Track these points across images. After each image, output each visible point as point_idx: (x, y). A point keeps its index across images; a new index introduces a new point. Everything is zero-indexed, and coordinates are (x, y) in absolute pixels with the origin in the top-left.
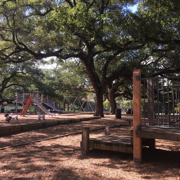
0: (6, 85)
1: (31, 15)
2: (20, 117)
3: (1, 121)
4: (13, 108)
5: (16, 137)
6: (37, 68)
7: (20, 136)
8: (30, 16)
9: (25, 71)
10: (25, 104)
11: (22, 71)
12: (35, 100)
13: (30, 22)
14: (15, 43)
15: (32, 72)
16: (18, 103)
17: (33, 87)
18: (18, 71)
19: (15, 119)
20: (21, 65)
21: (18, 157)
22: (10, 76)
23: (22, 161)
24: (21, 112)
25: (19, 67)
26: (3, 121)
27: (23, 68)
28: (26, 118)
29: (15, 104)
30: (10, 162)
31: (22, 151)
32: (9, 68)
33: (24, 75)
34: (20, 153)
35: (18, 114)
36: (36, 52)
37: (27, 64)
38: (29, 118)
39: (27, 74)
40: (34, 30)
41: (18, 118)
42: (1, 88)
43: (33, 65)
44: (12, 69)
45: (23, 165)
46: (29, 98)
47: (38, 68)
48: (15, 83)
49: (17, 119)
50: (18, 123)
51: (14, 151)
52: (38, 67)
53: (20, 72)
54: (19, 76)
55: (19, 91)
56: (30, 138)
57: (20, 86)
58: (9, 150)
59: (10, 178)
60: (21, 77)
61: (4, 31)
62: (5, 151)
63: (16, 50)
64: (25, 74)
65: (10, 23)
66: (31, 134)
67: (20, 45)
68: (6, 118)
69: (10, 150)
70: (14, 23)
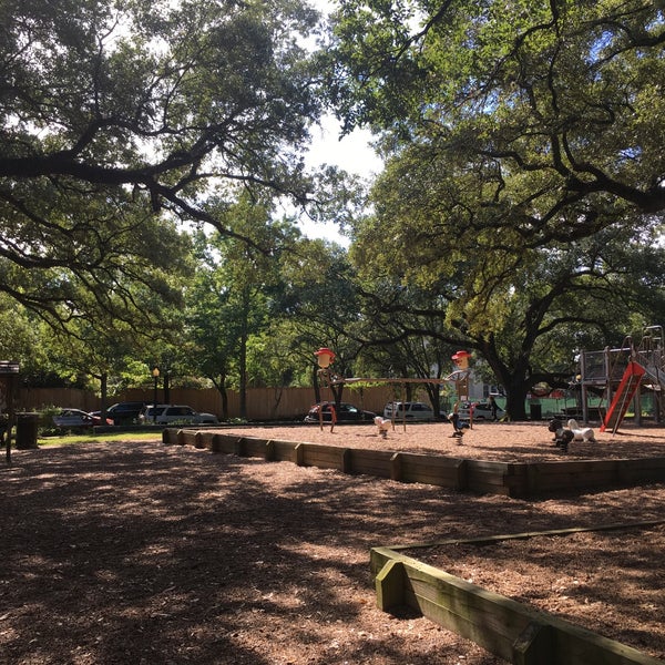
0: (539, 323)
1: (611, 53)
2: (601, 435)
3: (539, 445)
4: (572, 404)
5: (598, 503)
6: (648, 249)
7: (614, 499)
8: (608, 59)
9: (600, 267)
10: (614, 389)
11: (592, 266)
12: (653, 369)
13: (608, 81)
14: (564, 171)
15: (627, 266)
16: (589, 383)
17: (638, 322)
18: (577, 270)
19: (585, 440)
20: (586, 244)
21: (621, 565)
22: (549, 289)
23: (638, 579)
24: (604, 418)
25: (579, 253)
26: (543, 446)
27: (594, 255)
28: (625, 439)
29: (578, 387)
30: (597, 576)
31: (631, 546)
32: (546, 265)
33: (599, 281)
34: (626, 553)
35: (594, 426)
36: (642, 187)
37: (608, 238)
38: (634, 439)
39: (611, 277)
40: (627, 105)
41: (596, 437)
42: (525, 334)
43: (631, 240)
44: (554, 266)
45: (646, 592)
46: (626, 364)
47: (655, 246)
48: (569, 314)
49: (591, 439)
50: (599, 454)
51: (603, 545)
52: (651, 243)
53: (585, 272)
54: (583, 287)
55: (585, 343)
56: (651, 509)
57: (587, 321)
58: (585, 541)
59: (607, 625)
60: (588, 288)
61: (522, 140)
62: (572, 541)
63: (564, 196)
64: (603, 276)
65: (541, 107)
66: (653, 495)
67: (579, 176)
68: (553, 435)
69: (588, 540)
70: (554, 103)
